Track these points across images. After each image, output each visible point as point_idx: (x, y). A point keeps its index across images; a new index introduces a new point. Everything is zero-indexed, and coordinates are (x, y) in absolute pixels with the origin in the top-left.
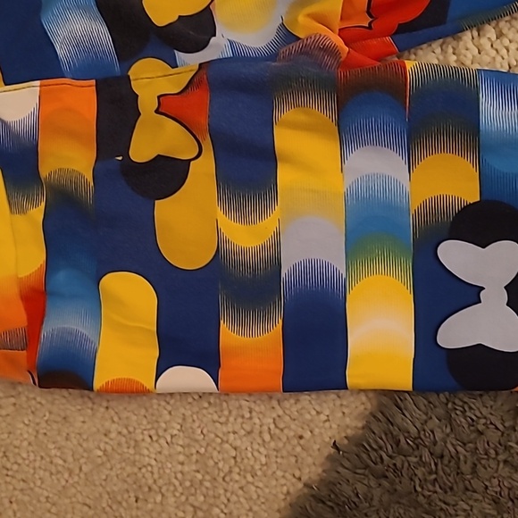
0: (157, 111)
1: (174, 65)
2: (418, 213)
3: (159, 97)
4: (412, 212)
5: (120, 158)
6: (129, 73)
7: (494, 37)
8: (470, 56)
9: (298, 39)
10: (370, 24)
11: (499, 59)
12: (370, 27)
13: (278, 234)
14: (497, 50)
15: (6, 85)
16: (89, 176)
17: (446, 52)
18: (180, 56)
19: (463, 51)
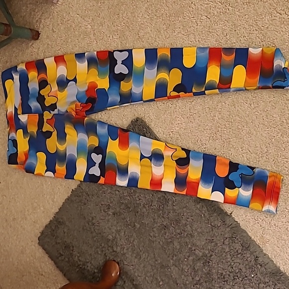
0: (46, 122)
1: (50, 113)
3: (47, 119)
4: (88, 147)
5: (41, 130)
6: (44, 113)
12: (81, 110)
13: (66, 148)
15: (22, 114)
16: (36, 133)
18: (51, 111)
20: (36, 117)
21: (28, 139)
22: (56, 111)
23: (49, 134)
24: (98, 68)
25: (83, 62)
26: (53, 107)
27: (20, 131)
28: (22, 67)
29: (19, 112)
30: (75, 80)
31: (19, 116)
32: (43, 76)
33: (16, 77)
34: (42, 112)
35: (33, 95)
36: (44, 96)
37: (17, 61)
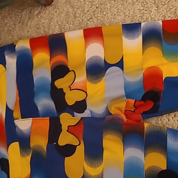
0: (67, 131)
1: (73, 116)
2: (147, 170)
3: (68, 126)
4: (145, 170)
5: (55, 143)
6: (60, 116)
7: (173, 116)
8: (165, 122)
9: (112, 114)
10: (134, 110)
11: (175, 123)
12: (134, 111)
13: (102, 172)
14: (174, 121)
15: (22, 119)
16: (45, 148)
17: (158, 119)
18: (75, 114)
19: (164, 120)
20: (45, 123)
21: (29, 158)
22: (86, 114)
23: (70, 150)
24: (162, 46)
25: (134, 37)
26: (81, 106)
27: (15, 146)
28: (24, 45)
29: (17, 114)
30: (120, 64)
31: (16, 122)
32: (59, 58)
33: (11, 61)
34: (56, 115)
35: (42, 88)
36: (62, 89)
37: (11, 37)
